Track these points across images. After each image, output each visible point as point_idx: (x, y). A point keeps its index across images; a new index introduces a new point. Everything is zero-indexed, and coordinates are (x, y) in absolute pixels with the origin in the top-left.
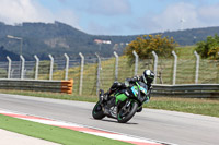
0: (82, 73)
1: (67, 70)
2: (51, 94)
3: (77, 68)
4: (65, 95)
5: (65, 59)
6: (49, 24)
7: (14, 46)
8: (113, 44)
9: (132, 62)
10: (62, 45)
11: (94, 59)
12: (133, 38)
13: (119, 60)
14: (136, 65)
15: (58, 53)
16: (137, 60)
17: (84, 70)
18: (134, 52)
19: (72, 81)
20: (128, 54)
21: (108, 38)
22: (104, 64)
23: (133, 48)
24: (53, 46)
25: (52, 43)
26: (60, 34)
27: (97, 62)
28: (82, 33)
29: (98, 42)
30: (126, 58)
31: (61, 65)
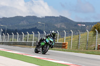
0: (72, 39)
1: (65, 38)
2: (57, 48)
3: (70, 37)
4: (64, 49)
5: (64, 33)
6: (57, 17)
7: (41, 27)
8: (86, 26)
9: (95, 34)
10: (63, 26)
11: (77, 33)
12: (96, 23)
13: (89, 33)
14: (97, 35)
15: (61, 30)
16: (97, 33)
17: (73, 38)
18: (96, 30)
19: (67, 43)
20: (93, 30)
21: (84, 23)
22: (82, 35)
23: (95, 28)
24: (59, 27)
25: (58, 25)
26: (62, 21)
27: (79, 34)
28: (72, 21)
29: (80, 25)
30: (92, 33)
31: (62, 36)
